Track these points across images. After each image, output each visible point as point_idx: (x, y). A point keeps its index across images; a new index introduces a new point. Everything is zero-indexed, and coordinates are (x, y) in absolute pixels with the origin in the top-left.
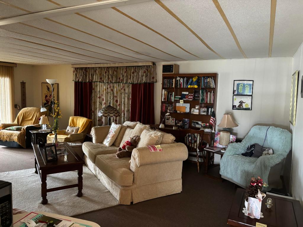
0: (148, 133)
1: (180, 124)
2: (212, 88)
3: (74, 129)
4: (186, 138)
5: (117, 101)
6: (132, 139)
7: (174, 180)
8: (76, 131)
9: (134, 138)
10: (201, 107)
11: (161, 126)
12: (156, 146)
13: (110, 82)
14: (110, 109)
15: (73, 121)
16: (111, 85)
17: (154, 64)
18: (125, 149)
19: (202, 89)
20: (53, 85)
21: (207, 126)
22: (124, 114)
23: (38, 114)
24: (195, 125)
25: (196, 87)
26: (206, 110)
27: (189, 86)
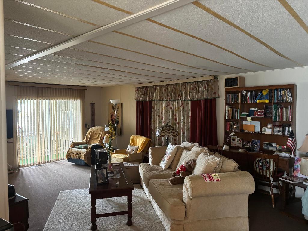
0: (205, 157)
1: (249, 146)
2: (289, 103)
3: (134, 148)
4: (256, 163)
5: (176, 119)
6: (187, 163)
7: (238, 217)
8: (135, 150)
9: (189, 163)
10: (274, 125)
11: (225, 148)
12: (212, 175)
13: (169, 100)
14: (167, 128)
15: (133, 140)
16: (171, 102)
17: (215, 78)
18: (179, 175)
19: (276, 104)
20: (116, 104)
21: (284, 149)
22: (184, 133)
23: (103, 133)
24: (268, 148)
25: (267, 101)
26: (281, 129)
27: (258, 101)
